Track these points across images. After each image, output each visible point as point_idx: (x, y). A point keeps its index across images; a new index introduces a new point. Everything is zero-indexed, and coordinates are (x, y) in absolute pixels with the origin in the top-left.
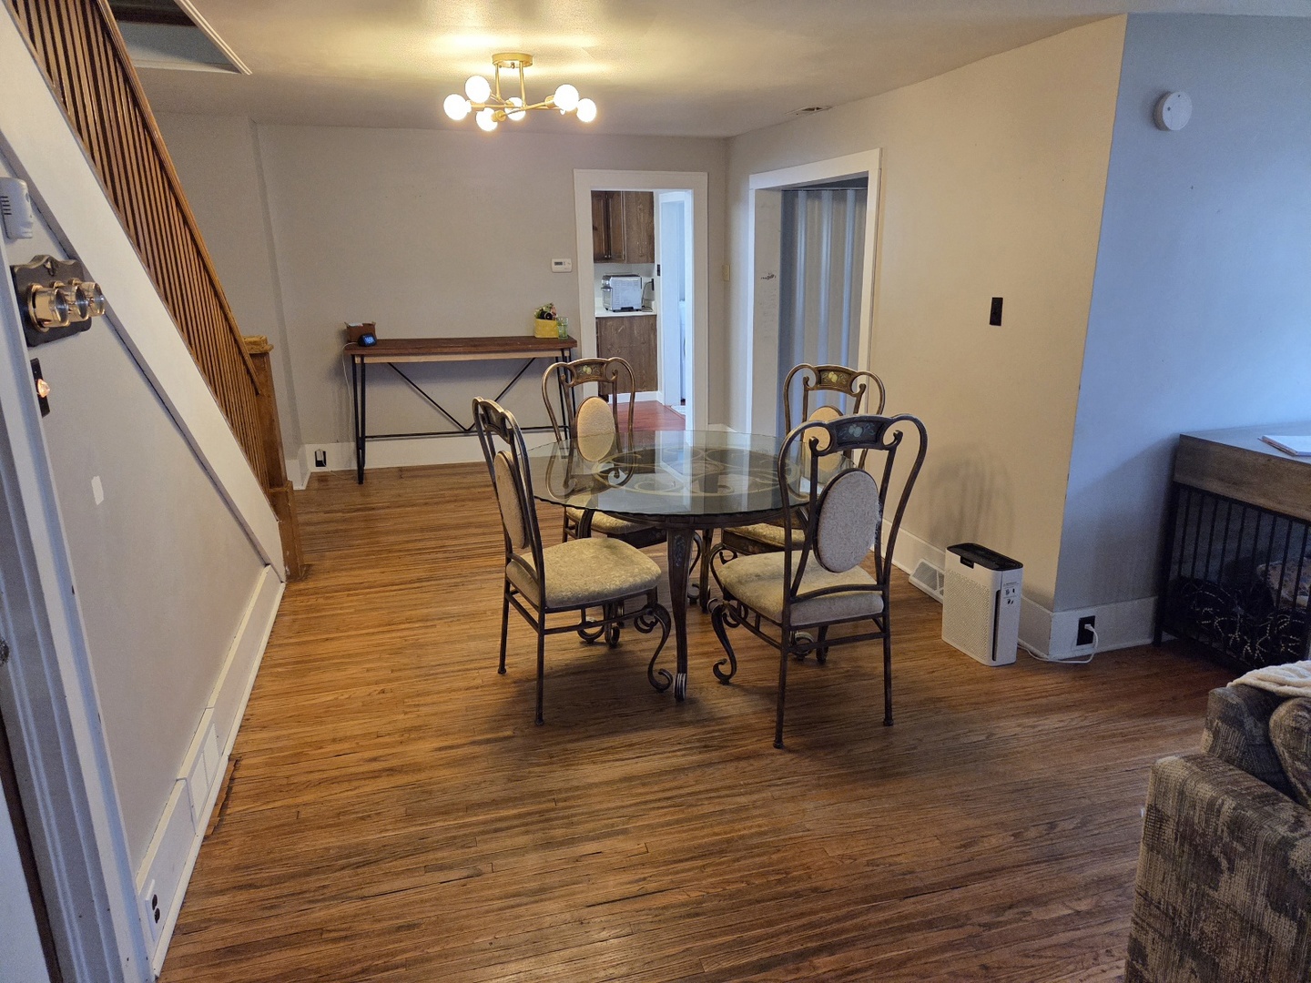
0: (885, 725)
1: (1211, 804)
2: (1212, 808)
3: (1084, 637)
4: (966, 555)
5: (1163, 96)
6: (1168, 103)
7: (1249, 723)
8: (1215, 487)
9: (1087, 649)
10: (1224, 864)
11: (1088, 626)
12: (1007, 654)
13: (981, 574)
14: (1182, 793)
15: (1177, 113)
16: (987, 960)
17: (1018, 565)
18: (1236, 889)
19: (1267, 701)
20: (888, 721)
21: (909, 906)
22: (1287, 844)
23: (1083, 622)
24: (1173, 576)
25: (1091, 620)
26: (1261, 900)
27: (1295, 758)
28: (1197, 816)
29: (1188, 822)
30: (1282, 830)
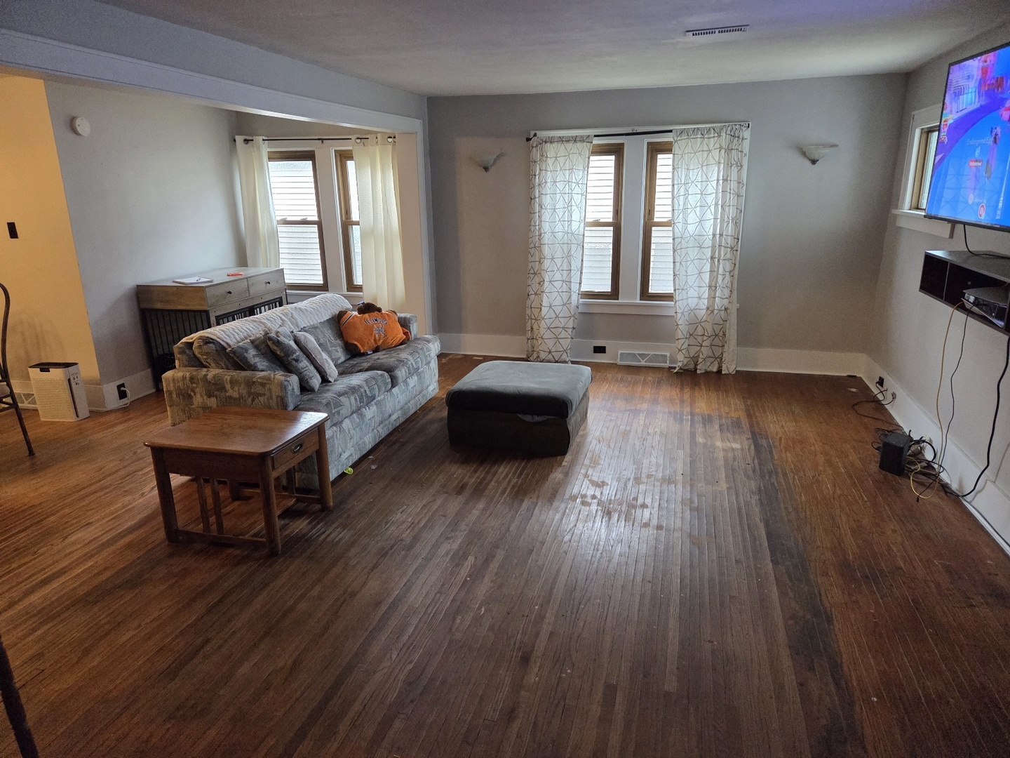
0: (29, 455)
1: (183, 376)
2: (184, 378)
3: (122, 395)
4: (41, 367)
5: (73, 119)
6: (78, 122)
7: (188, 351)
8: (159, 306)
9: (125, 401)
10: (192, 394)
11: (123, 389)
12: (84, 412)
13: (56, 373)
14: (174, 379)
15: (83, 126)
16: (126, 489)
17: (76, 364)
18: (198, 400)
19: (190, 345)
20: (31, 453)
21: (83, 492)
22: (206, 375)
23: (119, 387)
24: (155, 354)
25: (123, 385)
26: (205, 397)
27: (202, 355)
28: (181, 384)
29: (179, 387)
30: (204, 373)
